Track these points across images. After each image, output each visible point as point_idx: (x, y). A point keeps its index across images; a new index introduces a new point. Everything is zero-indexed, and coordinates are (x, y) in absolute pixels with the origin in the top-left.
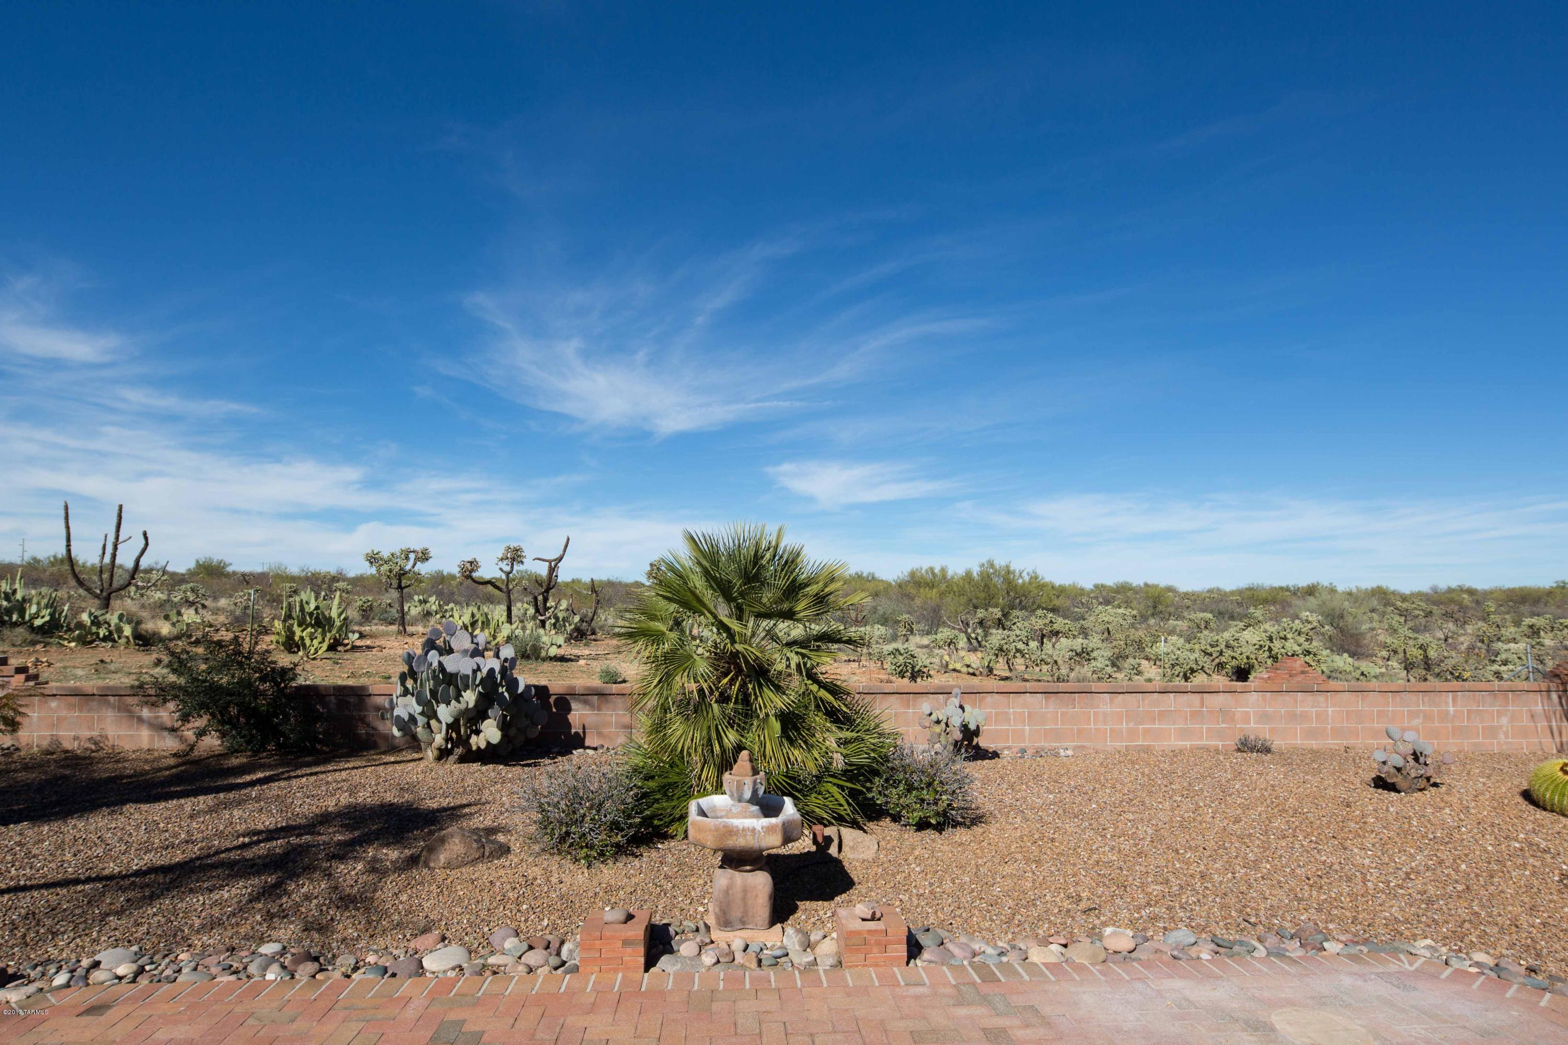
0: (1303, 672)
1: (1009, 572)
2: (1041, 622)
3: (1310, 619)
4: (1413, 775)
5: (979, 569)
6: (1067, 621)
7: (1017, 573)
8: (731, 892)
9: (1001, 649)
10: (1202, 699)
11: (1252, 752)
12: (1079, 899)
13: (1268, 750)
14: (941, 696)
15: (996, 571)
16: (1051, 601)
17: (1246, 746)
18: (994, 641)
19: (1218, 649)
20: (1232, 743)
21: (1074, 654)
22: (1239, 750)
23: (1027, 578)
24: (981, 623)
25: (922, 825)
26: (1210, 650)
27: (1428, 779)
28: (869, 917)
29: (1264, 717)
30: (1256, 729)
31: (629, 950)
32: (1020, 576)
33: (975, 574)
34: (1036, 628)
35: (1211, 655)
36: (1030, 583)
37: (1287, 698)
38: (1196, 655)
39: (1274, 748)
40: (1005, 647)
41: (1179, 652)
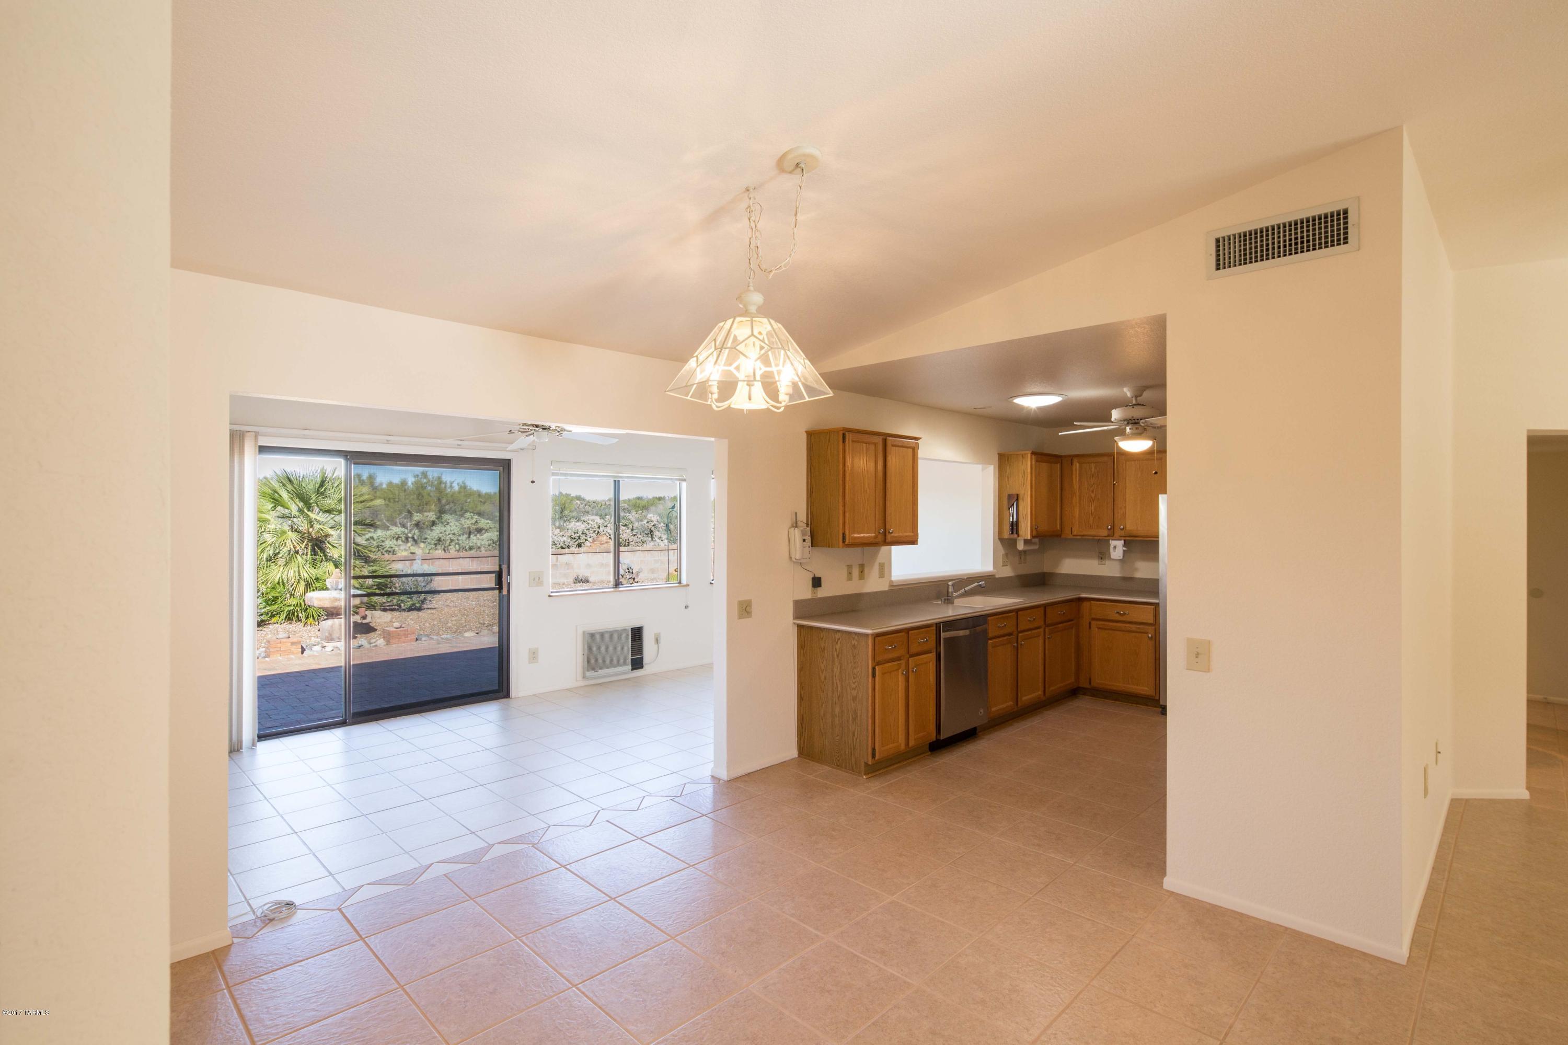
0: (607, 542)
1: (441, 482)
2: (469, 522)
3: (653, 519)
4: (628, 578)
5: (413, 480)
6: (488, 521)
7: (448, 485)
8: (334, 626)
9: (439, 540)
10: (557, 558)
11: (580, 583)
12: (484, 624)
13: (588, 581)
14: (407, 562)
15: (429, 481)
16: (476, 507)
17: (577, 580)
18: (434, 535)
19: (578, 535)
20: (571, 580)
21: (492, 542)
22: (574, 583)
23: (456, 488)
24: (417, 525)
25: (410, 609)
26: (574, 536)
27: (634, 579)
28: (399, 627)
29: (589, 566)
30: (583, 573)
31: (294, 646)
32: (451, 487)
33: (410, 483)
34: (465, 526)
35: (575, 539)
36: (459, 492)
37: (599, 555)
38: (565, 539)
39: (591, 579)
40: (442, 538)
41: (556, 537)
